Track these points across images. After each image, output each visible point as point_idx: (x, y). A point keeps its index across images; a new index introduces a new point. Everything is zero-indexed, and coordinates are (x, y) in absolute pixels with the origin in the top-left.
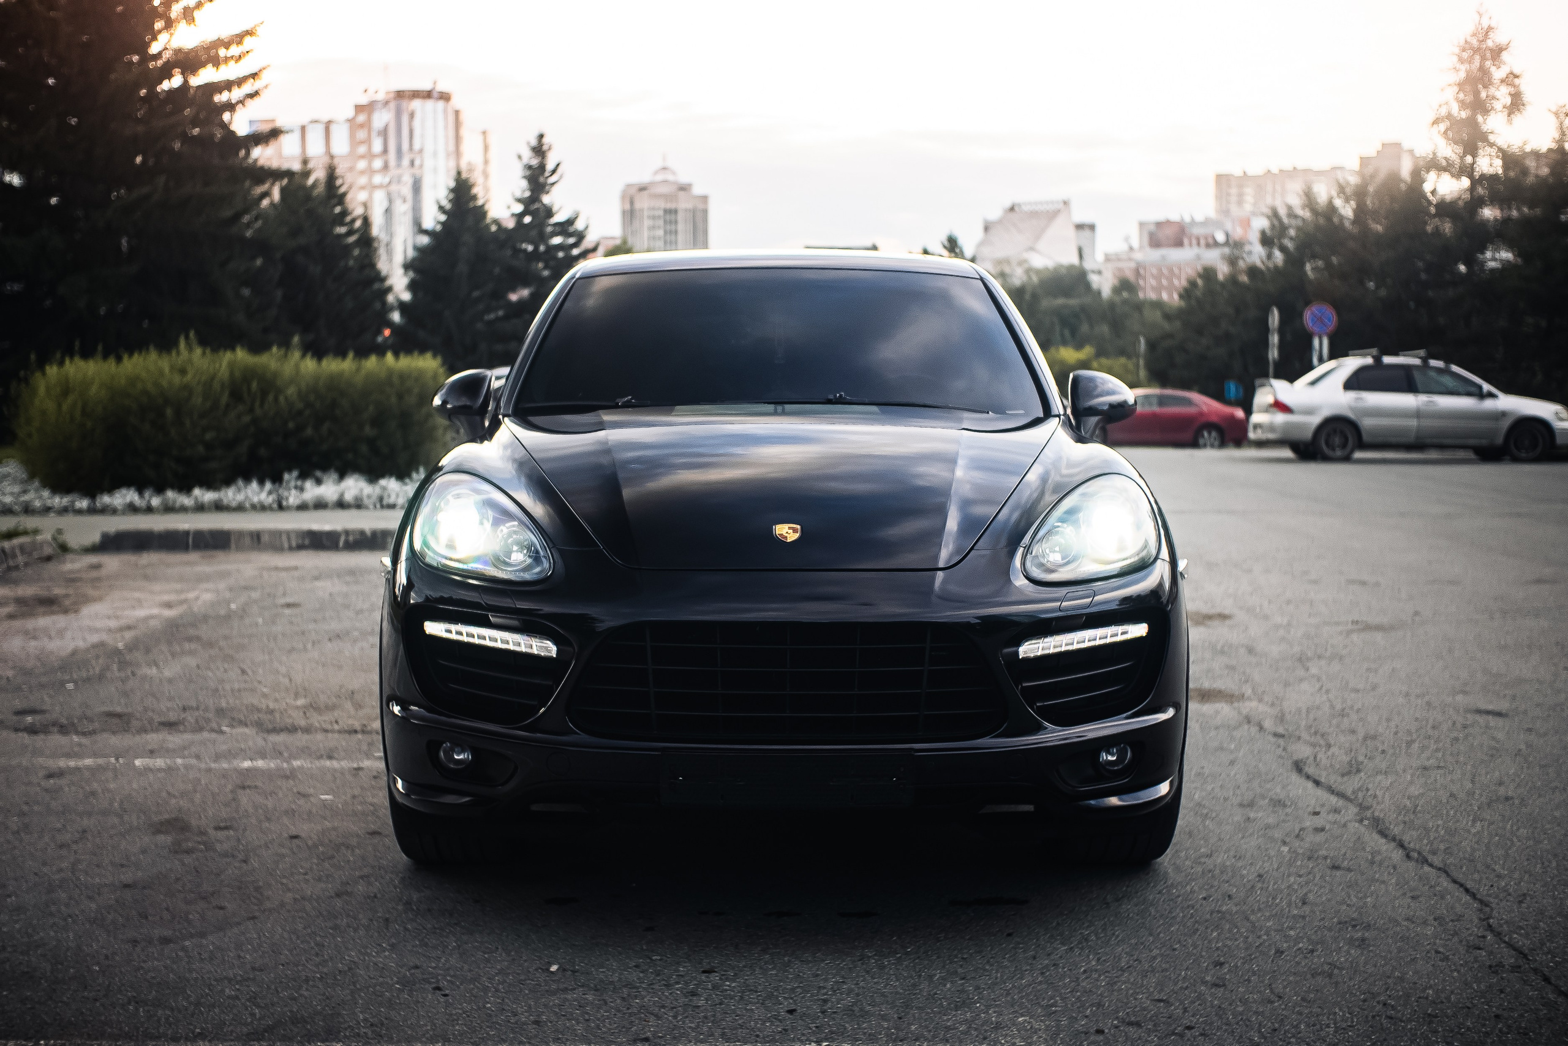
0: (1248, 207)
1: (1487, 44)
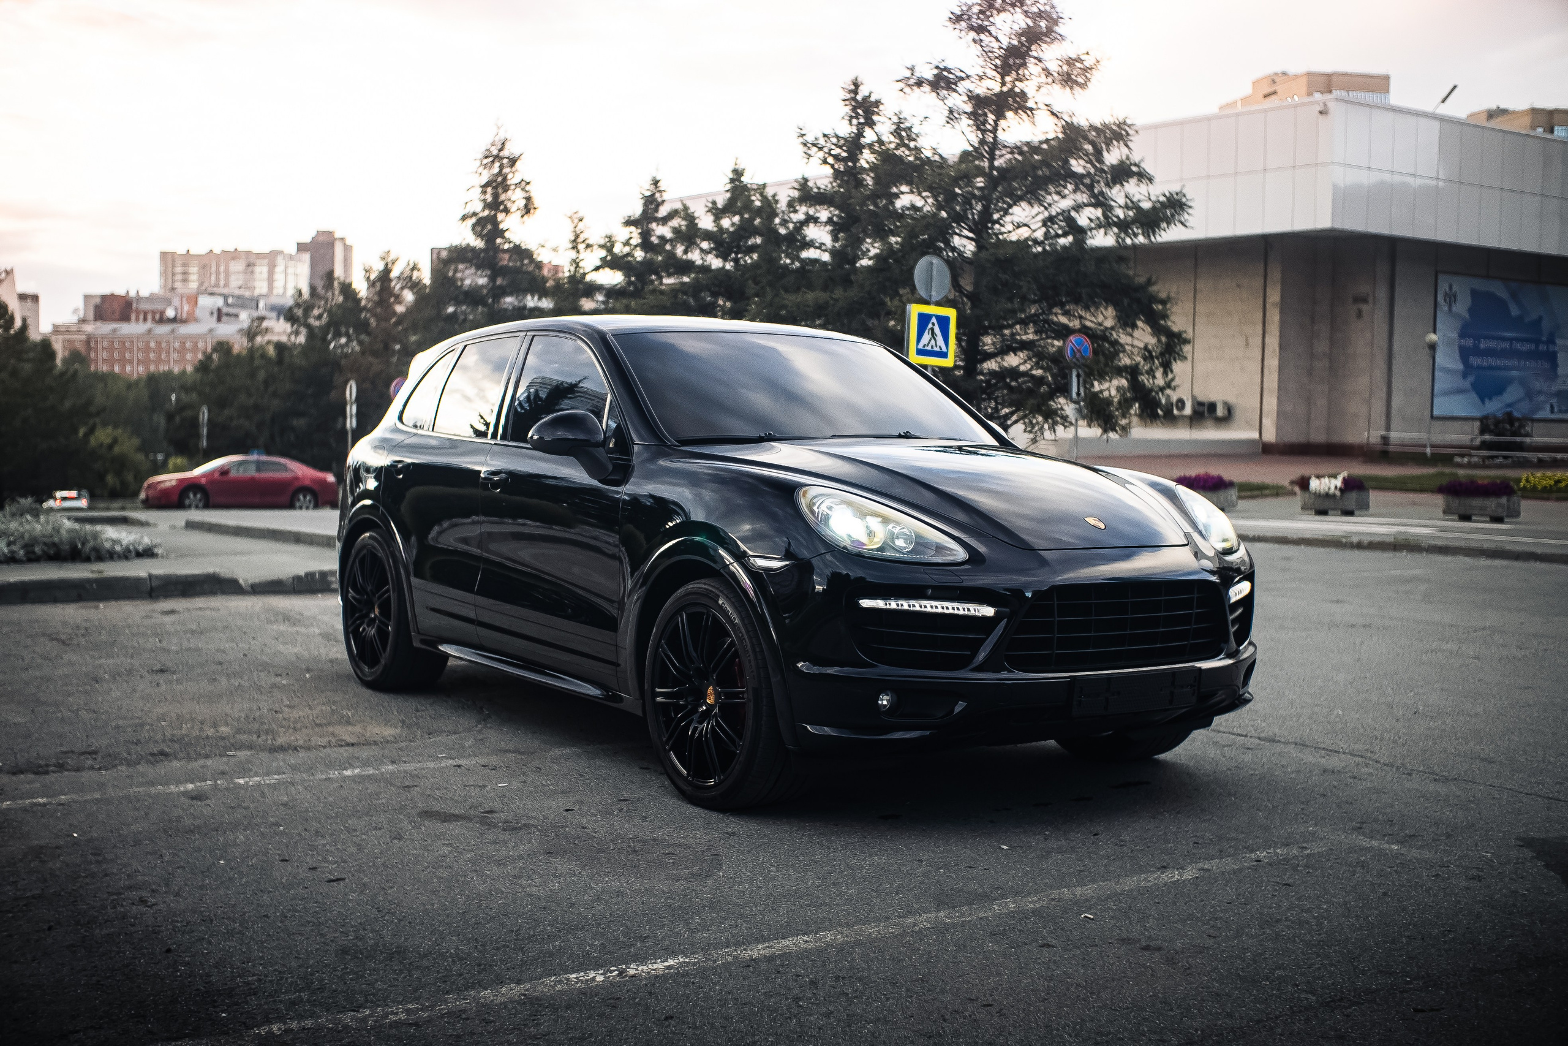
0: (193, 285)
1: (505, 153)
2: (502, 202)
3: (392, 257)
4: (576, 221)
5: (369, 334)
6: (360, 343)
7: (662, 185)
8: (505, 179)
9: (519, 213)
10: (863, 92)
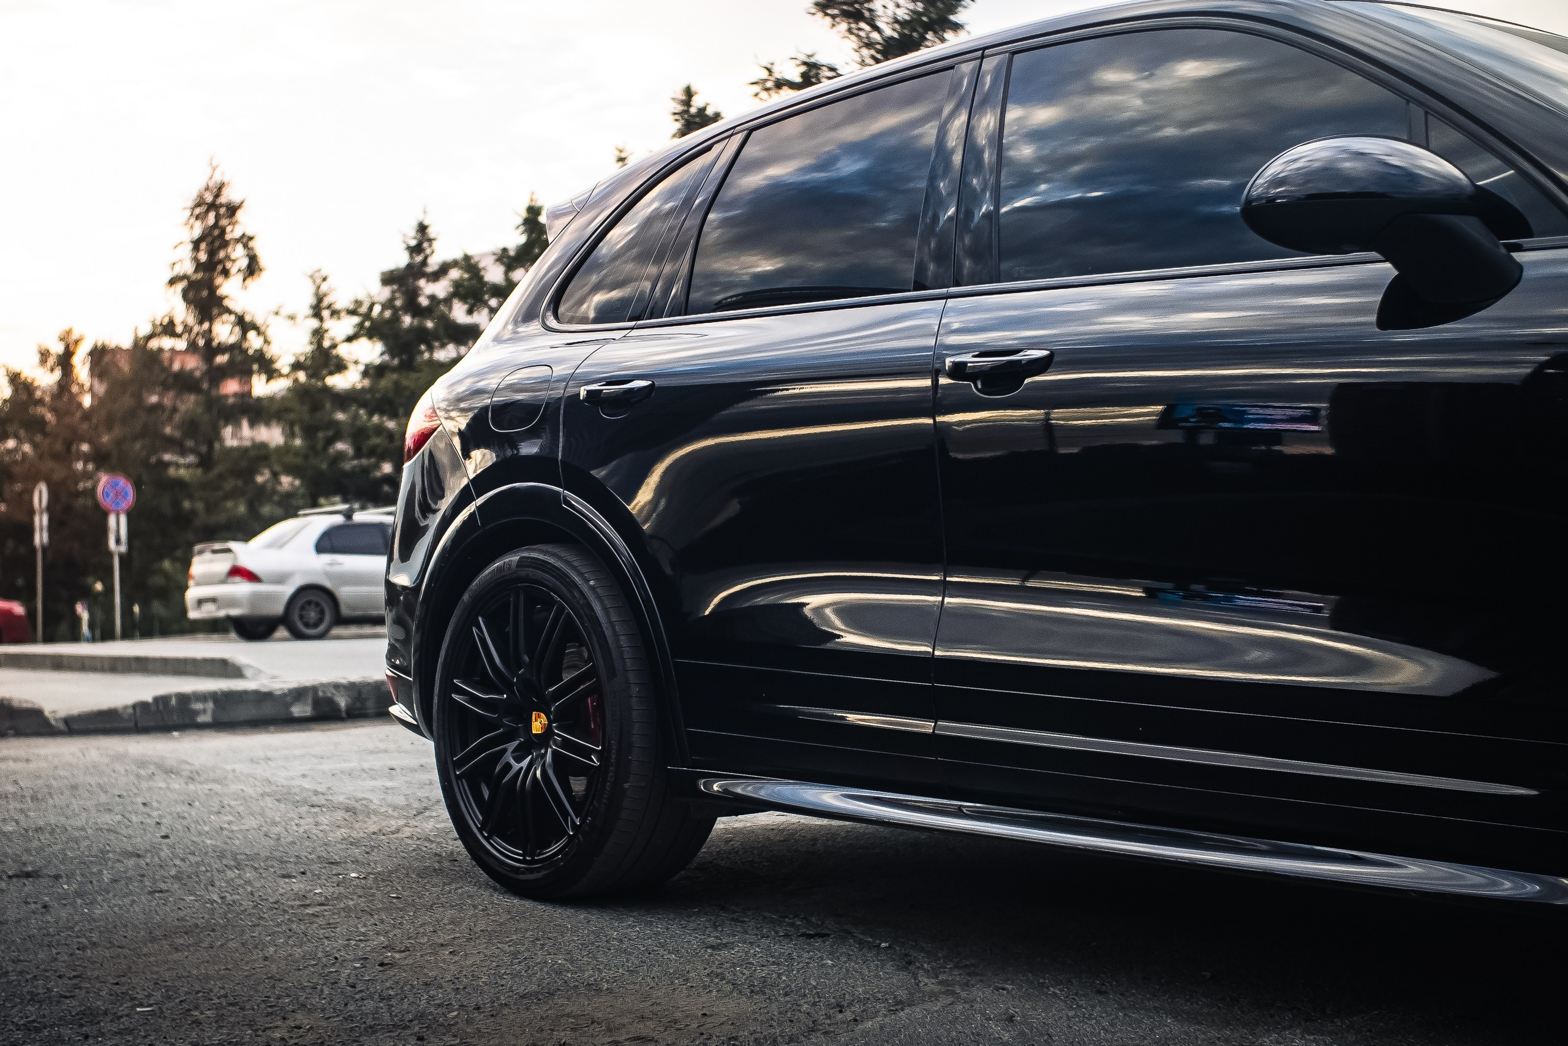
1: (223, 200)
2: (221, 261)
3: (75, 336)
4: (318, 281)
5: (45, 434)
6: (35, 446)
7: (431, 232)
8: (223, 232)
9: (241, 276)
10: (697, 102)
